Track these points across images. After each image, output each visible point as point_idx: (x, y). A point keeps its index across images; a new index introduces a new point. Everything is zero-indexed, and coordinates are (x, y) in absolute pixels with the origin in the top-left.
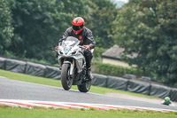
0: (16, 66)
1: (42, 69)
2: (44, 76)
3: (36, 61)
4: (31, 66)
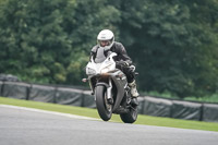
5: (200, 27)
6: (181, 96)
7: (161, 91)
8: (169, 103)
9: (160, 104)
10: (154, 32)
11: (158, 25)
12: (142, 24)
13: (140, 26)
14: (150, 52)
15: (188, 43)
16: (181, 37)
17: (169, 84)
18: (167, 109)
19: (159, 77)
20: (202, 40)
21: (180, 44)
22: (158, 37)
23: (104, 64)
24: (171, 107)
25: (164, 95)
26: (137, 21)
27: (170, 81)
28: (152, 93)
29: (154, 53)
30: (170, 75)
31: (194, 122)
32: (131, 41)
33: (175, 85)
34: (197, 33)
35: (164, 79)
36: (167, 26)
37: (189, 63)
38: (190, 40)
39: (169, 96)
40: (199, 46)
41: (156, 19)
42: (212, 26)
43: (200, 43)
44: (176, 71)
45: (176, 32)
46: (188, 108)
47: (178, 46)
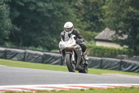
0: (15, 54)
2: (42, 62)
3: (34, 48)
4: (29, 54)
5: (62, 5)
6: (49, 49)
7: (36, 46)
8: (42, 53)
9: (36, 55)
10: (32, 8)
11: (35, 4)
13: (23, 5)
14: (29, 21)
15: (54, 15)
16: (50, 11)
17: (41, 42)
18: (40, 58)
19: (35, 37)
20: (63, 13)
21: (49, 15)
22: (35, 11)
23: (69, 42)
25: (38, 49)
27: (42, 40)
28: (30, 48)
29: (32, 22)
30: (42, 36)
31: (57, 66)
33: (46, 42)
34: (60, 9)
35: (38, 39)
37: (55, 28)
38: (56, 13)
39: (41, 49)
40: (61, 17)
42: (69, 4)
43: (61, 15)
44: (46, 33)
45: (46, 8)
46: (54, 57)
47: (47, 17)
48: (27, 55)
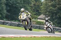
0: (7, 23)
1: (17, 24)
4: (13, 23)
7: (15, 20)
8: (17, 23)
9: (15, 23)
12: (11, 4)
13: (11, 5)
24: (18, 24)
26: (10, 3)
32: (9, 8)
36: (17, 4)
39: (17, 21)
41: (15, 3)
48: (12, 23)
